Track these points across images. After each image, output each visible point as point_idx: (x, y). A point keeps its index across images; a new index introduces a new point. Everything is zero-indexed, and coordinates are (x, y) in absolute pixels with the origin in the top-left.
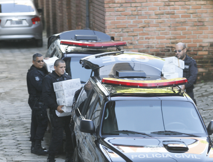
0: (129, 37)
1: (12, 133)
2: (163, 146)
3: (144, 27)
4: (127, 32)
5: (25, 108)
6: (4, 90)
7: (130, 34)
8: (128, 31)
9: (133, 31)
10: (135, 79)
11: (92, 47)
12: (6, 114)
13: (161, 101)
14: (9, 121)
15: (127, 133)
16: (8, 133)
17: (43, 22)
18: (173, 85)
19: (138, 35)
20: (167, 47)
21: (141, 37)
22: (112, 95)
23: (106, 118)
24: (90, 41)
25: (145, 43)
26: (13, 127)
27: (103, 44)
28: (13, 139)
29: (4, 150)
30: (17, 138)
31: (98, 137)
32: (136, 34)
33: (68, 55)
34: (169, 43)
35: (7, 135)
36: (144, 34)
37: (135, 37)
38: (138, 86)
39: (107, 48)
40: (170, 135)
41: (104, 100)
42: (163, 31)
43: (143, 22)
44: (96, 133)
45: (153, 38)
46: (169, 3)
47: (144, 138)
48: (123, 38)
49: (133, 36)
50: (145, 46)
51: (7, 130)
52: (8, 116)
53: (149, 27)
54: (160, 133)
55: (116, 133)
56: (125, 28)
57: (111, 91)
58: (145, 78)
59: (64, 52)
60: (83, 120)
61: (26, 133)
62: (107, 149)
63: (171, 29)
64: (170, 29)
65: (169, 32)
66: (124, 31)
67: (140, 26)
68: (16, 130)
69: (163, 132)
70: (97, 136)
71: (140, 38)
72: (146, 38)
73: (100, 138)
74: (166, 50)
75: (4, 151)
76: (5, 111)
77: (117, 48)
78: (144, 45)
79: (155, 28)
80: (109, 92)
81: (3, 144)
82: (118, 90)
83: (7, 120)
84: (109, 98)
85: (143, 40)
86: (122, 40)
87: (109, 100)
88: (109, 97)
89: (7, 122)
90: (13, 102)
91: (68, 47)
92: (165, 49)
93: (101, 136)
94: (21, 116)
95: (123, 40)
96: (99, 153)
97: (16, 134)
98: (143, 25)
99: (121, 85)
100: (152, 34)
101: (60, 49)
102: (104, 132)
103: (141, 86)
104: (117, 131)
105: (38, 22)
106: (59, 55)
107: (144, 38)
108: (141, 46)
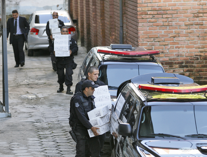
0: (160, 46)
1: (52, 136)
2: (196, 148)
3: (174, 37)
4: (159, 41)
5: (63, 112)
6: (43, 95)
7: (162, 43)
8: (159, 40)
9: (164, 41)
10: (169, 85)
11: (127, 56)
12: (45, 118)
13: (194, 106)
14: (49, 124)
15: (162, 136)
16: (48, 135)
17: (78, 31)
18: (206, 91)
19: (169, 44)
20: (196, 55)
21: (172, 46)
22: (148, 100)
23: (143, 122)
24: (125, 50)
25: (175, 52)
26: (52, 130)
27: (138, 52)
28: (53, 141)
29: (44, 151)
30: (56, 140)
31: (135, 140)
32: (167, 44)
33: (105, 63)
34: (198, 52)
35: (47, 137)
36: (174, 43)
37: (166, 46)
38: (172, 92)
39: (141, 56)
40: (203, 138)
41: (140, 105)
42: (192, 40)
43: (174, 32)
44: (133, 136)
45: (183, 47)
46: (198, 15)
47: (179, 140)
48: (155, 47)
49: (164, 45)
50: (176, 54)
51: (47, 132)
52: (48, 120)
53: (179, 36)
54: (193, 136)
55: (152, 136)
56: (157, 37)
57: (147, 96)
58: (179, 84)
59: (101, 60)
60: (121, 123)
61: (65, 135)
62: (143, 151)
63: (199, 38)
64: (198, 39)
65: (198, 42)
66: (155, 41)
67: (170, 36)
68: (55, 133)
69: (196, 135)
70: (134, 138)
71: (170, 47)
72: (176, 48)
73: (137, 141)
74: (194, 59)
75: (44, 152)
76: (44, 115)
77: (151, 57)
78: (174, 53)
79: (185, 38)
80: (145, 97)
81: (43, 146)
82: (154, 96)
83: (46, 124)
84: (146, 104)
85: (173, 49)
86: (153, 49)
87: (146, 105)
88: (146, 102)
89: (46, 125)
90: (51, 107)
91: (104, 55)
92: (194, 58)
93: (138, 139)
94: (60, 120)
95: (155, 49)
96: (137, 154)
97: (55, 137)
98: (173, 35)
99: (157, 91)
100: (182, 44)
101: (97, 57)
102: (141, 135)
103: (175, 92)
104: (153, 134)
105: (73, 32)
106: (96, 62)
107: (175, 47)
108: (172, 54)
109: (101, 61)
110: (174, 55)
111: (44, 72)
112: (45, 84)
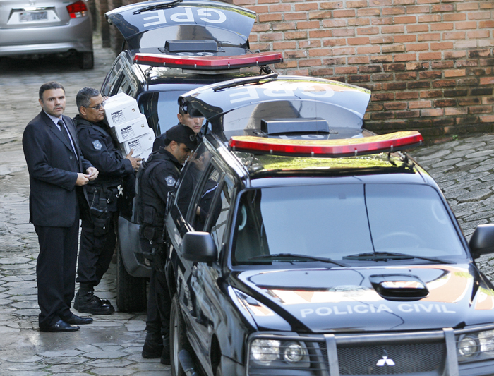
0: (287, 41)
1: (31, 266)
2: (371, 286)
3: (320, 19)
4: (283, 31)
6: (10, 169)
7: (291, 34)
8: (284, 28)
9: (297, 29)
10: (303, 136)
11: (205, 68)
12: (16, 224)
13: (364, 185)
14: (24, 239)
15: (289, 259)
16: (21, 266)
17: (94, 12)
18: (390, 148)
19: (308, 36)
20: (374, 62)
21: (315, 42)
22: (252, 174)
23: (241, 228)
24: (201, 54)
25: (324, 55)
26: (32, 253)
27: (230, 59)
29: (12, 305)
31: (225, 272)
32: (303, 36)
33: (153, 87)
34: (379, 53)
35: (19, 271)
36: (320, 34)
37: (301, 41)
38: (310, 154)
39: (239, 68)
40: (386, 260)
41: (235, 186)
42: (363, 25)
43: (319, 7)
44: (220, 261)
45: (342, 44)
47: (329, 269)
48: (274, 45)
49: (296, 39)
50: (325, 61)
51: (20, 259)
52: (21, 229)
53: (331, 17)
54: (363, 258)
55: (265, 261)
56: (279, 21)
57: (251, 165)
58: (327, 133)
59: (142, 79)
60: (190, 233)
62: (245, 298)
63: (381, 20)
64: (379, 22)
65: (377, 28)
66: (274, 29)
67: (311, 16)
69: (370, 255)
70: (222, 267)
71: (311, 43)
72: (326, 44)
73: (228, 274)
74: (371, 70)
75: (13, 307)
76: (13, 217)
77: (262, 69)
78: (322, 58)
79: (345, 20)
80: (246, 168)
81: (10, 292)
82: (266, 164)
83: (18, 238)
84: (247, 183)
85: (318, 48)
86: (271, 48)
87: (248, 186)
88: (248, 180)
89: (18, 240)
91: (151, 69)
92: (370, 67)
93: (231, 268)
95: (274, 50)
96: (228, 307)
98: (318, 13)
99: (273, 151)
100: (339, 35)
101: (133, 74)
102: (238, 260)
103: (317, 152)
104: (267, 255)
105: (82, 14)
106: (132, 86)
107: (322, 43)
108: (316, 61)
109: (142, 81)
110: (322, 62)
111: (12, 111)
112: (16, 143)
